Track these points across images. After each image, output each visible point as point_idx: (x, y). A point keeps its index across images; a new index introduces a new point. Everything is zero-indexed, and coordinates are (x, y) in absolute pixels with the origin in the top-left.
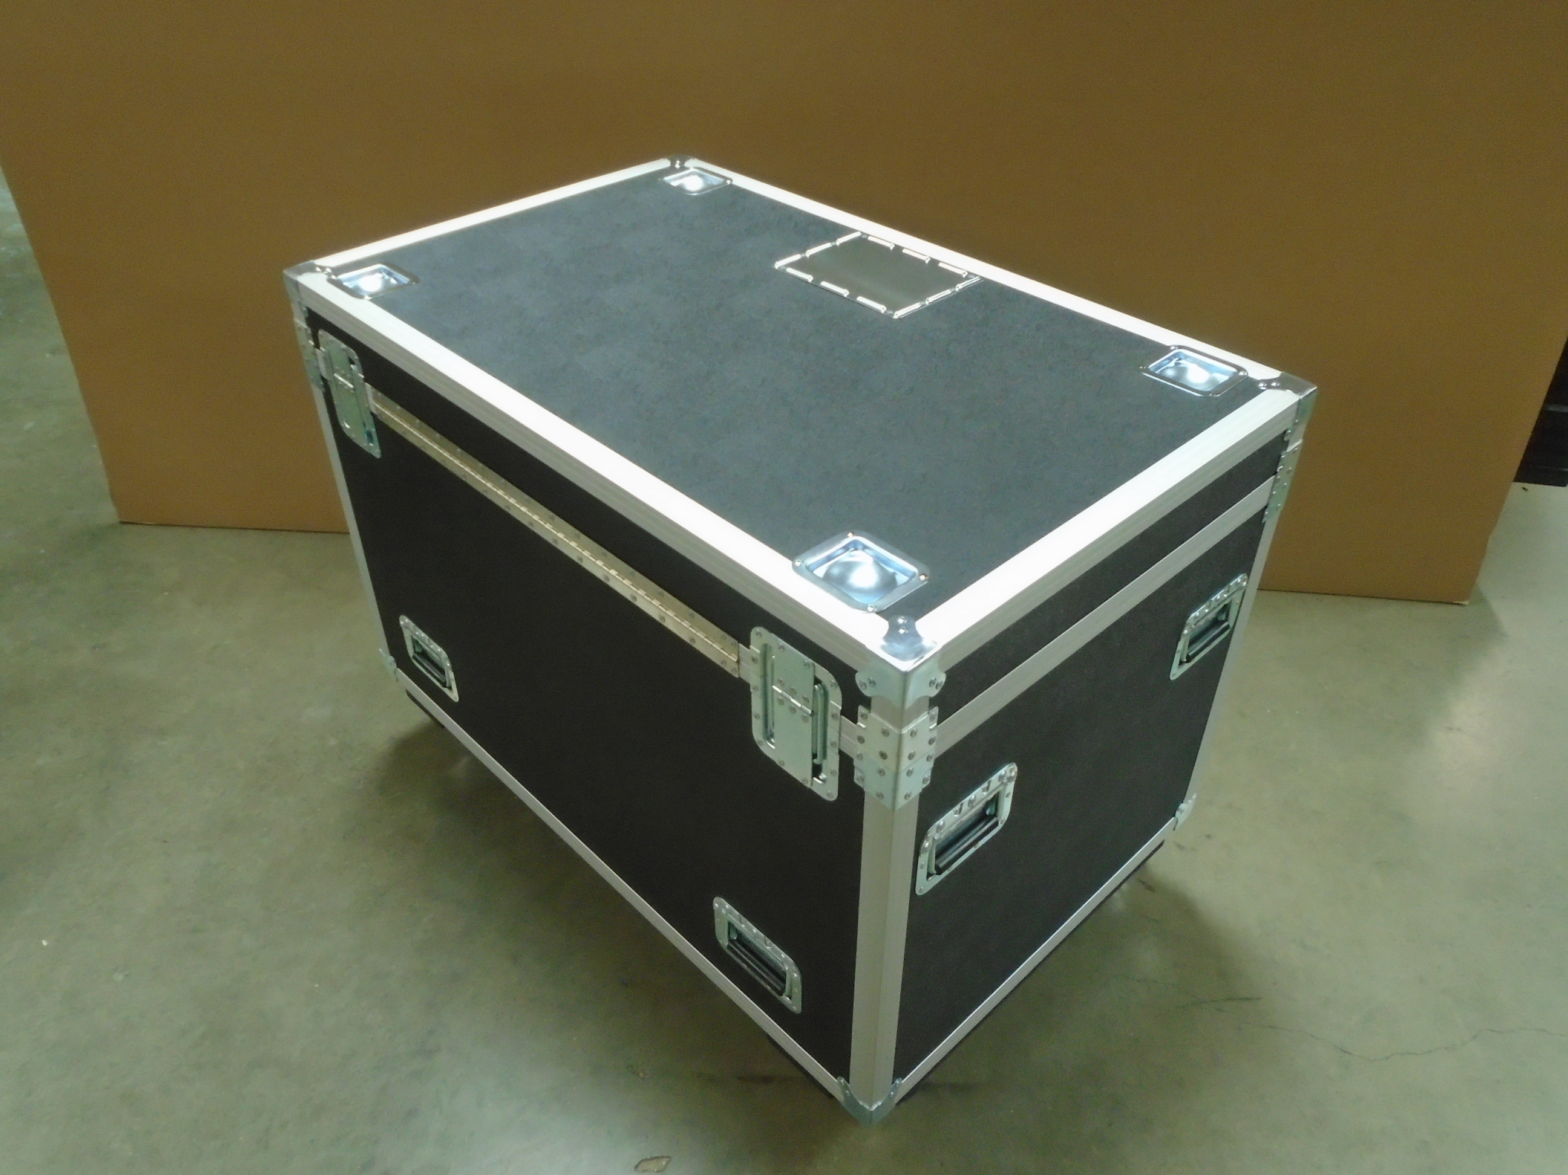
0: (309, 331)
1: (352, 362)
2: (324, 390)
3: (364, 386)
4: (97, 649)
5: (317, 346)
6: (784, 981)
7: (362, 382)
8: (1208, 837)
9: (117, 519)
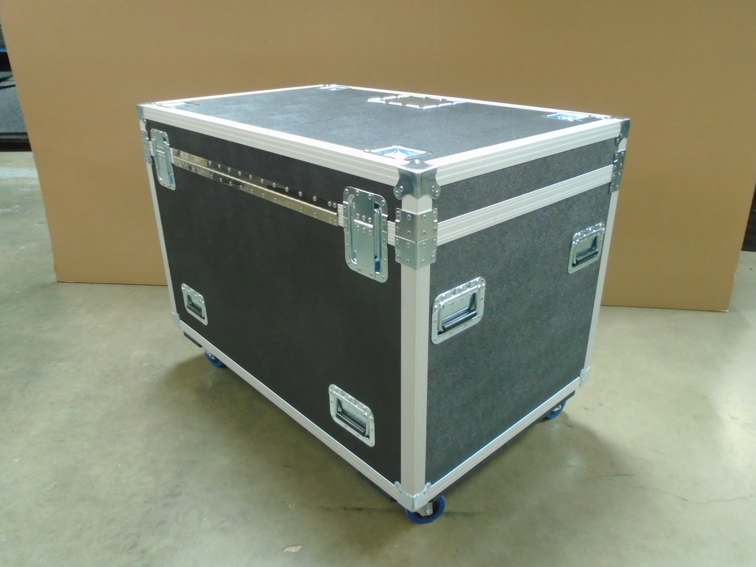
0: (147, 133)
1: (165, 140)
2: (152, 164)
3: (169, 150)
5: (150, 140)
6: (365, 428)
7: (168, 148)
8: (601, 404)
9: (56, 280)
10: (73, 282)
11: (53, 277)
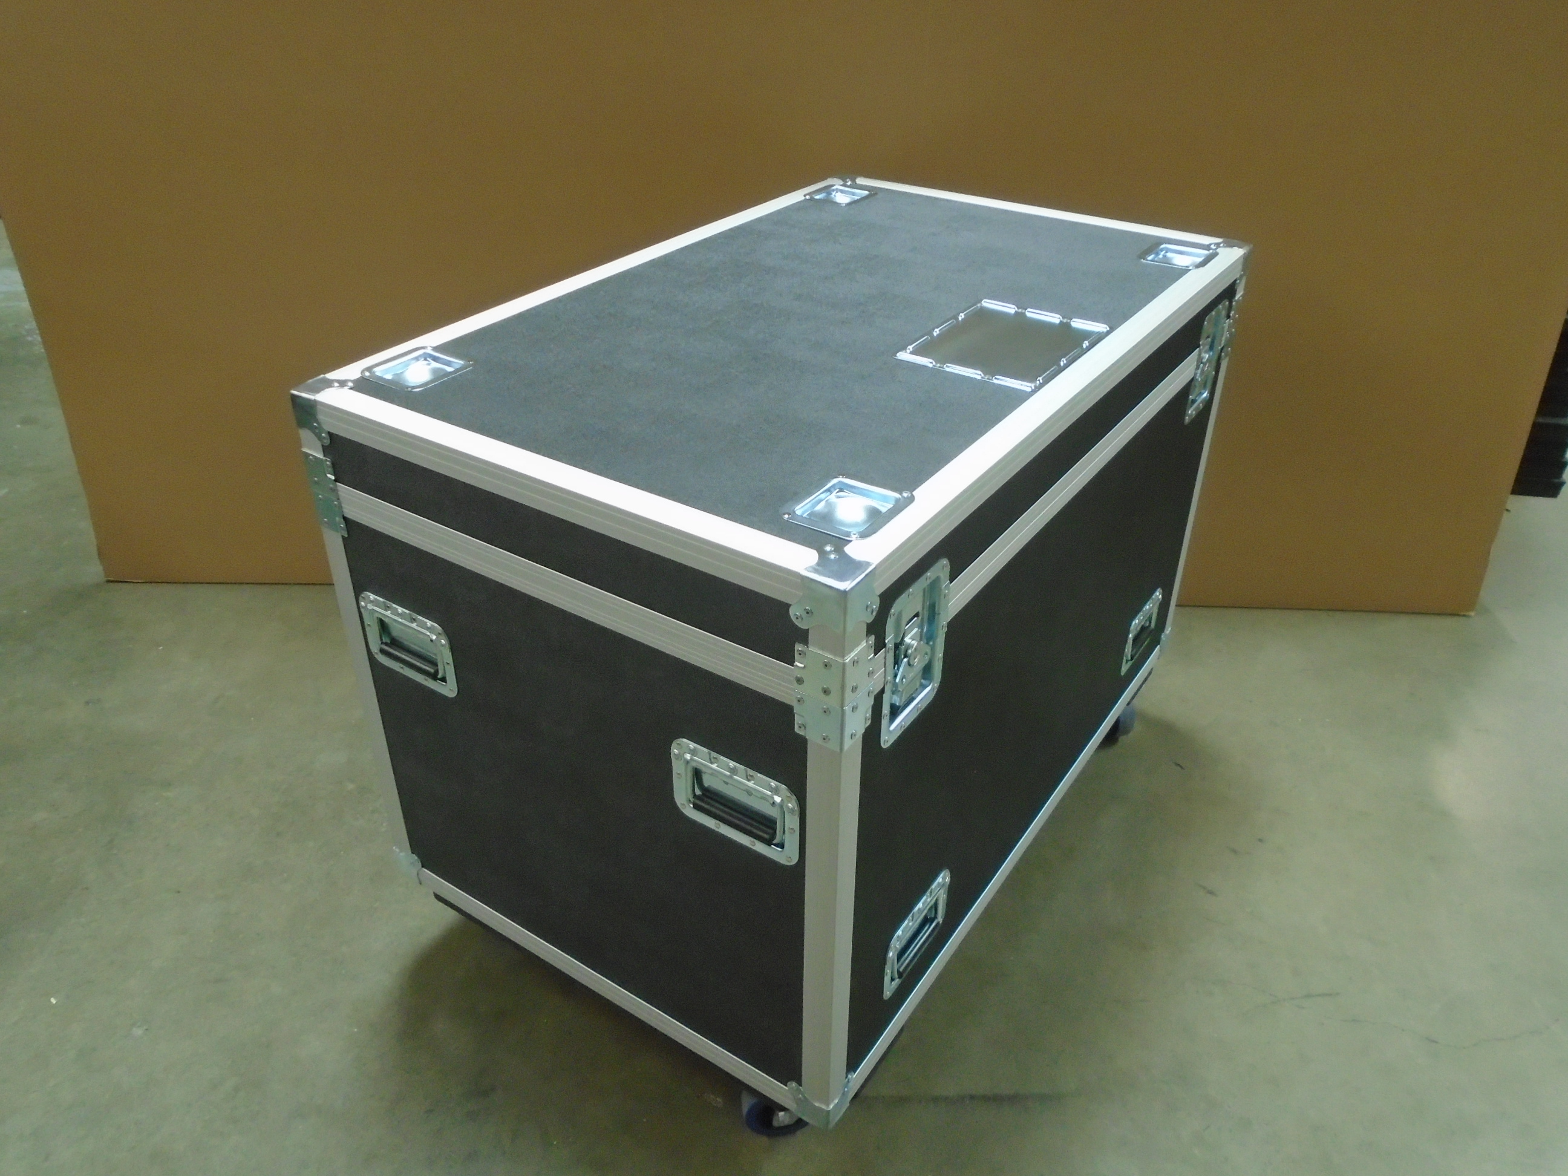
4: (90, 704)
8: (1261, 840)
9: (103, 578)
10: (144, 583)
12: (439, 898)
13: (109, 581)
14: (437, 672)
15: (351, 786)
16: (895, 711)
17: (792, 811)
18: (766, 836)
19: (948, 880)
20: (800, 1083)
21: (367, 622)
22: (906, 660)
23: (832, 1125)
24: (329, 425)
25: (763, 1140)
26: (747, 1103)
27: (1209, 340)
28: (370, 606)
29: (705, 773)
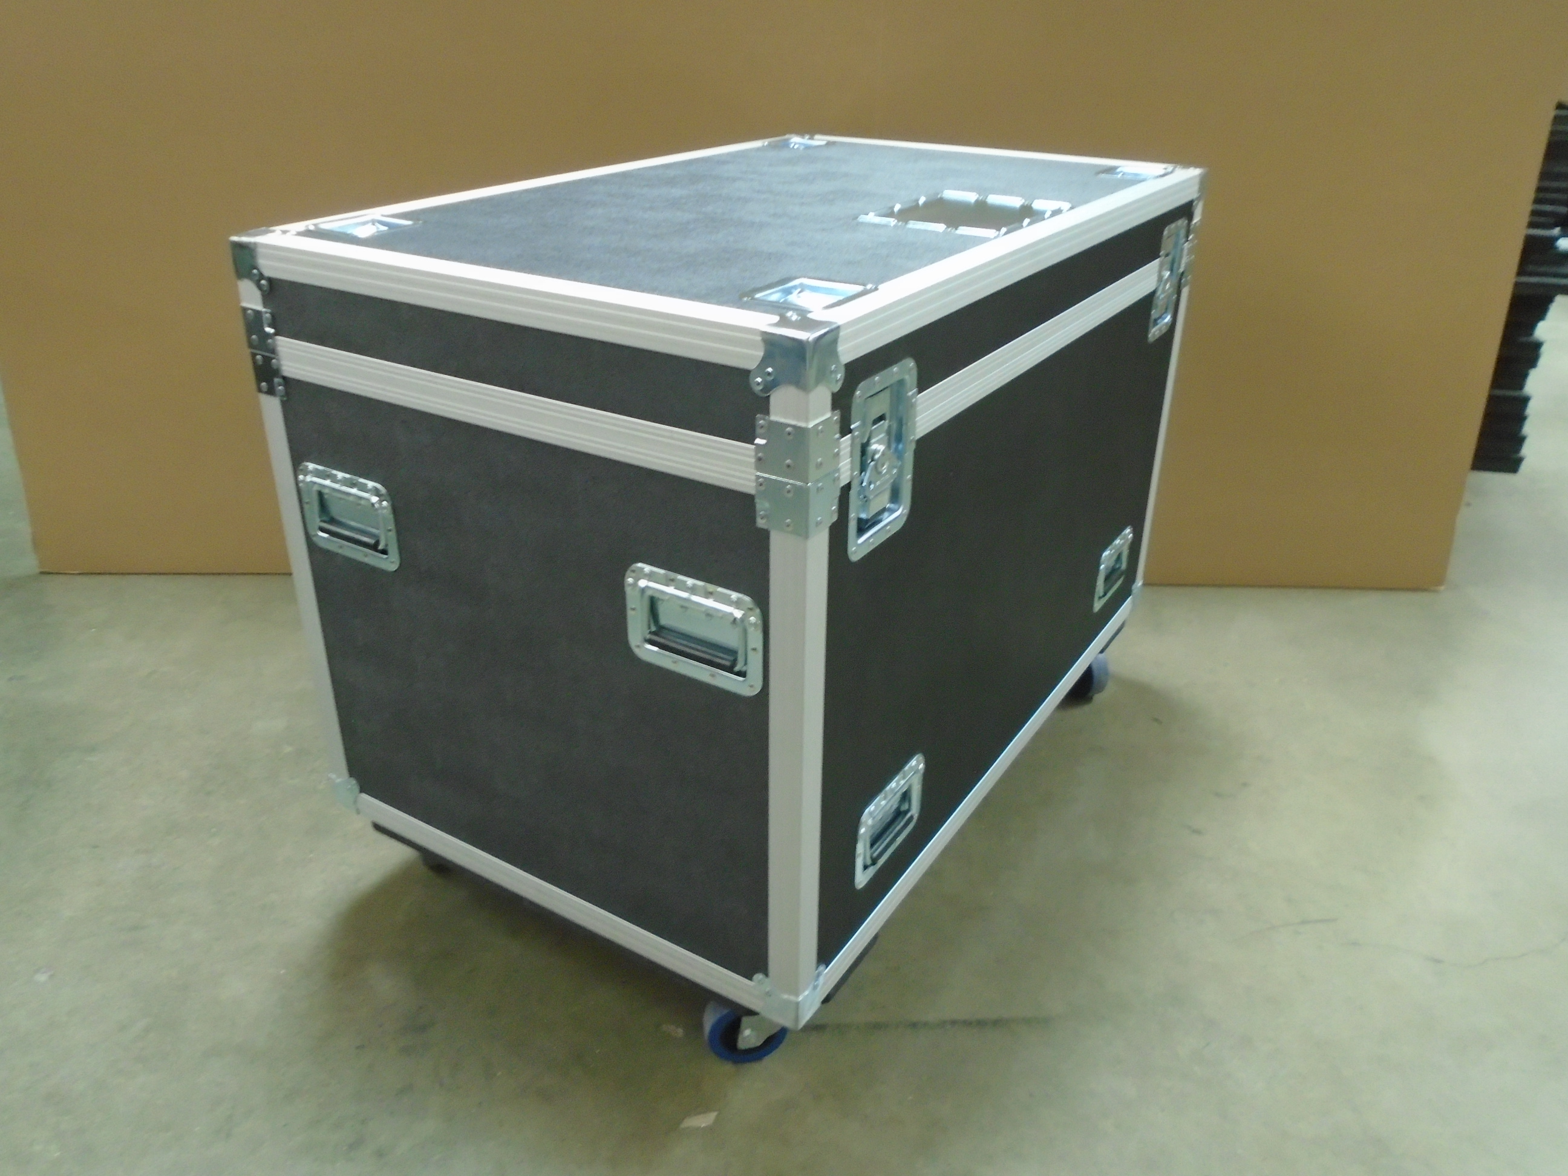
8: (1245, 784)
9: (38, 570)
10: (80, 574)
11: (29, 564)
12: (378, 828)
13: (42, 573)
14: (377, 543)
15: (288, 749)
16: (863, 526)
17: (755, 624)
18: (728, 663)
19: (921, 766)
20: (767, 975)
21: (306, 499)
22: (873, 463)
23: (803, 1022)
24: (269, 267)
25: (728, 1067)
26: (710, 1019)
27: (1170, 258)
28: (309, 478)
29: (663, 600)
